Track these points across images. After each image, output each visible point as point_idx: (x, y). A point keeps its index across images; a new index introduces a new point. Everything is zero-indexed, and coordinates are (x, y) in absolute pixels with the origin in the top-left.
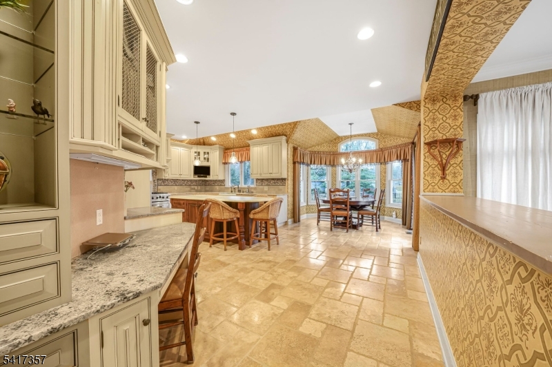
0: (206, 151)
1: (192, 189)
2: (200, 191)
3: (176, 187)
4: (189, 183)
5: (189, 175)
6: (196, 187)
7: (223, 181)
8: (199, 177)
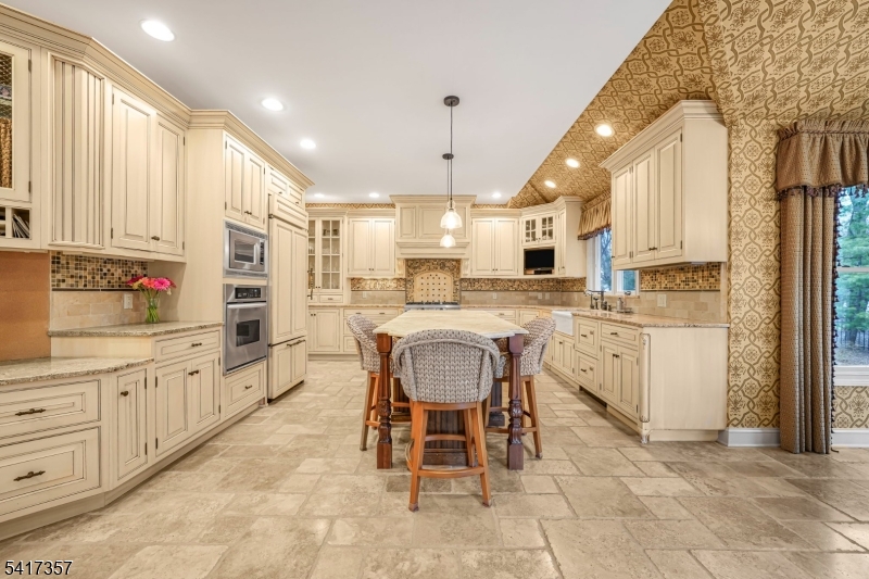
0: (547, 216)
1: (531, 298)
2: (551, 304)
3: (494, 295)
4: (525, 287)
5: (514, 268)
6: (540, 295)
7: (582, 281)
8: (536, 273)
